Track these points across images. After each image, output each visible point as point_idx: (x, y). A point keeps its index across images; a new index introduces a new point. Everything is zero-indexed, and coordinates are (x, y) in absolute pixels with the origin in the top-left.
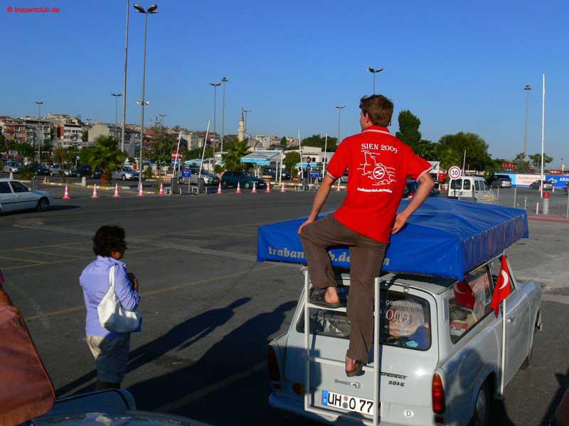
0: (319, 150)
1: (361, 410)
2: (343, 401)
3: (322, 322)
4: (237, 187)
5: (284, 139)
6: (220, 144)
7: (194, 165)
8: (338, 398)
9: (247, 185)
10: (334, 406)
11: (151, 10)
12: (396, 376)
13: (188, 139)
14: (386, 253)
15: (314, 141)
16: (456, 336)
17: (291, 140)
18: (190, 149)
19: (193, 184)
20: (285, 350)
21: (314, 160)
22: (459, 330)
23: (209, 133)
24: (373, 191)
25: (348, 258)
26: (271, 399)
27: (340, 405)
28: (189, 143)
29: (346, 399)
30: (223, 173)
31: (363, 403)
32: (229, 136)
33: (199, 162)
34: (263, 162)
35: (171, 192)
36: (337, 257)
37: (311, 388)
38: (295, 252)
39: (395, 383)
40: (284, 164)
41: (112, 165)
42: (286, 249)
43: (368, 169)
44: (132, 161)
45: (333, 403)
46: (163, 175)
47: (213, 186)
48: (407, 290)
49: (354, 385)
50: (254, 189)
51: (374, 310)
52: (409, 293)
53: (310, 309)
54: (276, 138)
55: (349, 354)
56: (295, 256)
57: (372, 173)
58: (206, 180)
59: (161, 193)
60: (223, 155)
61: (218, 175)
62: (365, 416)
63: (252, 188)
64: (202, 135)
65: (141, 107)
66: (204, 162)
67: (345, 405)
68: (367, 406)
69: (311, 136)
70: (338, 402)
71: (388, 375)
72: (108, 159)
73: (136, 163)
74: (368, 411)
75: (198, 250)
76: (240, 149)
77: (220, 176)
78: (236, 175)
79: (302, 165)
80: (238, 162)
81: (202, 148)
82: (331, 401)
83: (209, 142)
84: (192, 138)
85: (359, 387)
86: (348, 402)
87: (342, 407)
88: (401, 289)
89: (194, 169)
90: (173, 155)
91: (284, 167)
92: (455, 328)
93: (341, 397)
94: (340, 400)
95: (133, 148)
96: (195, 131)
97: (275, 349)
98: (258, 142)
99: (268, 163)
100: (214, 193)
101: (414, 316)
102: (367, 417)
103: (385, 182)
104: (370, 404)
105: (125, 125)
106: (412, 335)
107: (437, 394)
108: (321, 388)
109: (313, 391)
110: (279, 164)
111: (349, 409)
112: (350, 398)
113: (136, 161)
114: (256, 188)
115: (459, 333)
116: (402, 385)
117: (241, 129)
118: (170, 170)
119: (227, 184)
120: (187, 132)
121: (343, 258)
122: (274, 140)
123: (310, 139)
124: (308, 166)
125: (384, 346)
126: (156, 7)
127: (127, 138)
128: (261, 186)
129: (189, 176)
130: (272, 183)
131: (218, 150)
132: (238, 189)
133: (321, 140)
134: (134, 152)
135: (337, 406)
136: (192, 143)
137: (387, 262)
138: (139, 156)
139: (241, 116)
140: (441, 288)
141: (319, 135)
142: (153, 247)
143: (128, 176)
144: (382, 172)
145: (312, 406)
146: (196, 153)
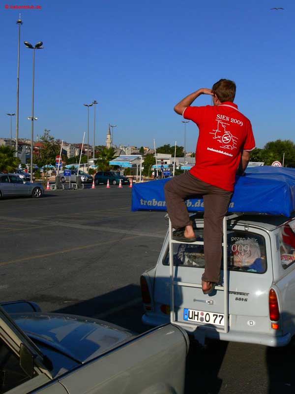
0: (169, 156)
1: (214, 322)
2: (200, 316)
3: (182, 259)
4: (107, 184)
5: (142, 148)
6: (92, 153)
7: (73, 168)
8: (196, 314)
9: (115, 182)
10: (193, 320)
11: (38, 46)
12: (241, 294)
13: (68, 149)
14: (231, 198)
15: (165, 149)
16: (285, 265)
17: (148, 149)
18: (69, 157)
19: (72, 182)
20: (155, 280)
21: (166, 163)
22: (288, 260)
23: (85, 145)
24: (220, 152)
25: (202, 204)
26: (144, 318)
27: (198, 320)
28: (68, 152)
29: (202, 314)
30: (95, 174)
31: (215, 316)
32: (99, 146)
33: (77, 166)
34: (127, 165)
35: (55, 187)
36: (193, 204)
37: (175, 307)
38: (162, 202)
39: (240, 299)
40: (142, 166)
41: (9, 168)
42: (154, 200)
43: (218, 134)
44: (24, 166)
45: (192, 318)
46: (49, 176)
47: (88, 183)
48: (247, 229)
49: (209, 302)
50: (120, 185)
51: (223, 242)
52: (249, 231)
53: (173, 244)
54: (136, 148)
55: (204, 278)
56: (161, 205)
57: (221, 138)
58: (83, 178)
59: (48, 189)
60: (95, 161)
61: (92, 175)
62: (218, 327)
63: (118, 184)
64: (79, 146)
65: (31, 122)
66: (81, 166)
67: (202, 319)
68: (219, 319)
69: (163, 146)
70: (196, 317)
71: (235, 293)
72: (6, 163)
73: (27, 168)
74: (220, 323)
75: (78, 226)
76: (109, 154)
77: (93, 176)
78: (105, 175)
79: (157, 167)
80: (108, 164)
81: (79, 156)
82: (191, 317)
83: (84, 152)
84: (70, 149)
85: (212, 304)
86: (204, 317)
87: (199, 321)
88: (242, 228)
89: (73, 171)
90: (57, 159)
91: (143, 168)
92: (284, 259)
93: (198, 313)
94: (198, 316)
95: (25, 157)
96: (73, 143)
97: (147, 278)
98: (122, 151)
99: (130, 166)
100: (89, 188)
101: (253, 251)
102: (219, 327)
103: (230, 147)
104: (221, 317)
105: (18, 139)
106: (252, 265)
107: (273, 306)
108: (183, 306)
109: (176, 309)
110: (139, 166)
111: (205, 322)
112: (205, 313)
113: (27, 167)
114: (122, 184)
115: (287, 263)
116: (246, 300)
117: (108, 141)
118: (54, 173)
119: (99, 182)
120: (66, 144)
121: (199, 204)
122: (134, 149)
123: (162, 148)
124: (162, 166)
125: (230, 271)
126: (41, 44)
127: (20, 149)
128: (126, 183)
129: (69, 175)
130: (134, 181)
131: (91, 157)
132: (108, 185)
133: (170, 149)
134: (25, 159)
135: (196, 320)
136: (70, 152)
137: (232, 205)
138: (30, 162)
139: (109, 131)
140: (273, 227)
141: (169, 145)
142: (44, 225)
143: (21, 177)
144: (229, 138)
145: (176, 320)
146: (74, 160)
